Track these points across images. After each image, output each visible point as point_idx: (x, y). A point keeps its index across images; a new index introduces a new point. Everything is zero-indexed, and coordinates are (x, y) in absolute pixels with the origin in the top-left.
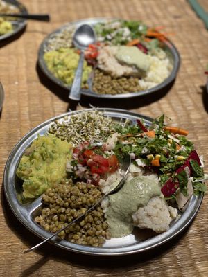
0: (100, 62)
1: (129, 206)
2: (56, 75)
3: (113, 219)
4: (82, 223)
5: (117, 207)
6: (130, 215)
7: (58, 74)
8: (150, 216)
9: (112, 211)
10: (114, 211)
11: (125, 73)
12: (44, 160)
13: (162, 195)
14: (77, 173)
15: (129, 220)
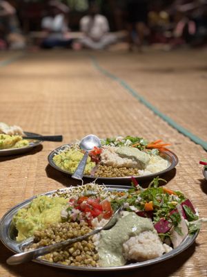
0: (103, 158)
1: (120, 236)
2: (62, 168)
3: (104, 251)
4: (71, 250)
5: (108, 238)
6: (121, 244)
7: (64, 167)
8: (141, 243)
9: (103, 243)
10: (105, 243)
11: (126, 164)
12: (41, 212)
13: (155, 231)
14: (71, 215)
15: (120, 250)
